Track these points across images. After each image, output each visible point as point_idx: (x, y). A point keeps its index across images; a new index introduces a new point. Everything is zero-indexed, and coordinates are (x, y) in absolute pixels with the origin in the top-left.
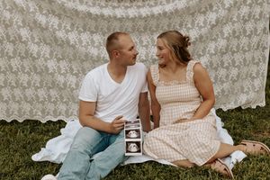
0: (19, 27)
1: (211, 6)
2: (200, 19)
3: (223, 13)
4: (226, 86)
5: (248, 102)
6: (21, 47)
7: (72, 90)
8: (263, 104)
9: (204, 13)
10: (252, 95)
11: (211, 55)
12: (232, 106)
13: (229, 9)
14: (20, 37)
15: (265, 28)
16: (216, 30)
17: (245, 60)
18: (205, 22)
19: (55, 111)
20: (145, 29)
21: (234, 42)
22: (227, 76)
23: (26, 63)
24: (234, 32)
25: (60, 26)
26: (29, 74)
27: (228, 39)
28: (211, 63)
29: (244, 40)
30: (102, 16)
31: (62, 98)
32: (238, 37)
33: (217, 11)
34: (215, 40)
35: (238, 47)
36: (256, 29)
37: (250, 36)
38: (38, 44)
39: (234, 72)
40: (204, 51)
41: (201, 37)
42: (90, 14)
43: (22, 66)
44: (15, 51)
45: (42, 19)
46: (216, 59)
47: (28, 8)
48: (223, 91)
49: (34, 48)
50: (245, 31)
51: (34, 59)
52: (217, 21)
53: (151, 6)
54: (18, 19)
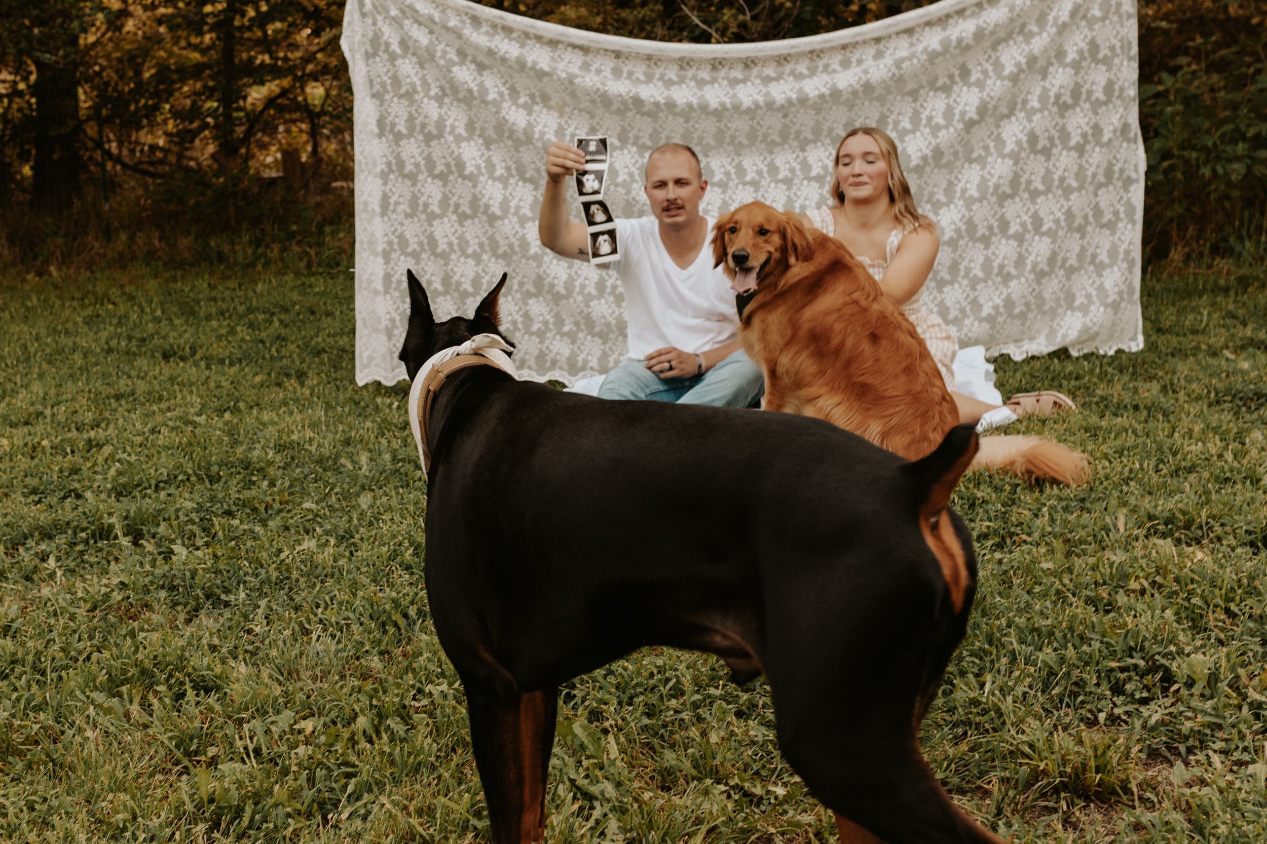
0: (459, 139)
1: (965, 73)
2: (936, 105)
3: (996, 88)
4: (1017, 288)
5: (1088, 335)
6: (462, 191)
7: (588, 299)
8: (1137, 344)
9: (946, 90)
10: (1098, 314)
11: (969, 202)
12: (1041, 346)
13: (1014, 79)
14: (460, 165)
15: (1125, 127)
16: (980, 134)
17: (1069, 215)
18: (948, 113)
19: (541, 357)
20: (785, 136)
21: (1036, 167)
22: (1020, 261)
23: (473, 232)
24: (1033, 138)
26: (477, 257)
27: (1015, 157)
28: (971, 226)
29: (1064, 161)
30: (671, 105)
31: (559, 322)
32: (1047, 153)
33: (980, 84)
34: (981, 161)
35: (1047, 178)
36: (1097, 129)
37: (1080, 149)
38: (504, 180)
39: (1040, 248)
40: (949, 190)
41: (938, 153)
42: (638, 102)
43: (461, 238)
44: (445, 201)
46: (982, 214)
47: (483, 90)
48: (1009, 303)
49: (493, 193)
50: (1065, 135)
51: (492, 219)
52: (983, 110)
53: (800, 77)
54: (456, 118)
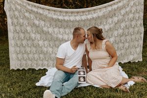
0: (26, 26)
1: (115, 14)
2: (110, 20)
3: (120, 17)
4: (123, 51)
5: (134, 59)
6: (27, 35)
7: (50, 54)
8: (141, 60)
9: (112, 17)
10: (136, 56)
11: (115, 37)
12: (126, 61)
13: (123, 15)
14: (27, 31)
15: (141, 24)
16: (117, 25)
17: (132, 39)
18: (112, 22)
19: (42, 65)
21: (126, 31)
22: (123, 47)
23: (30, 42)
24: (126, 26)
25: (45, 25)
26: (30, 47)
27: (123, 29)
28: (115, 41)
29: (131, 30)
30: (64, 20)
31: (45, 58)
32: (128, 28)
33: (118, 17)
34: (117, 30)
35: (128, 33)
36: (137, 24)
37: (134, 28)
38: (35, 33)
39: (127, 45)
40: (112, 35)
41: (110, 29)
42: (59, 19)
44: (24, 37)
45: (37, 22)
46: (118, 39)
47: (31, 17)
48: (121, 54)
49: (33, 36)
50: (131, 25)
51: (33, 40)
52: (118, 21)
53: (87, 15)
54: (26, 22)
